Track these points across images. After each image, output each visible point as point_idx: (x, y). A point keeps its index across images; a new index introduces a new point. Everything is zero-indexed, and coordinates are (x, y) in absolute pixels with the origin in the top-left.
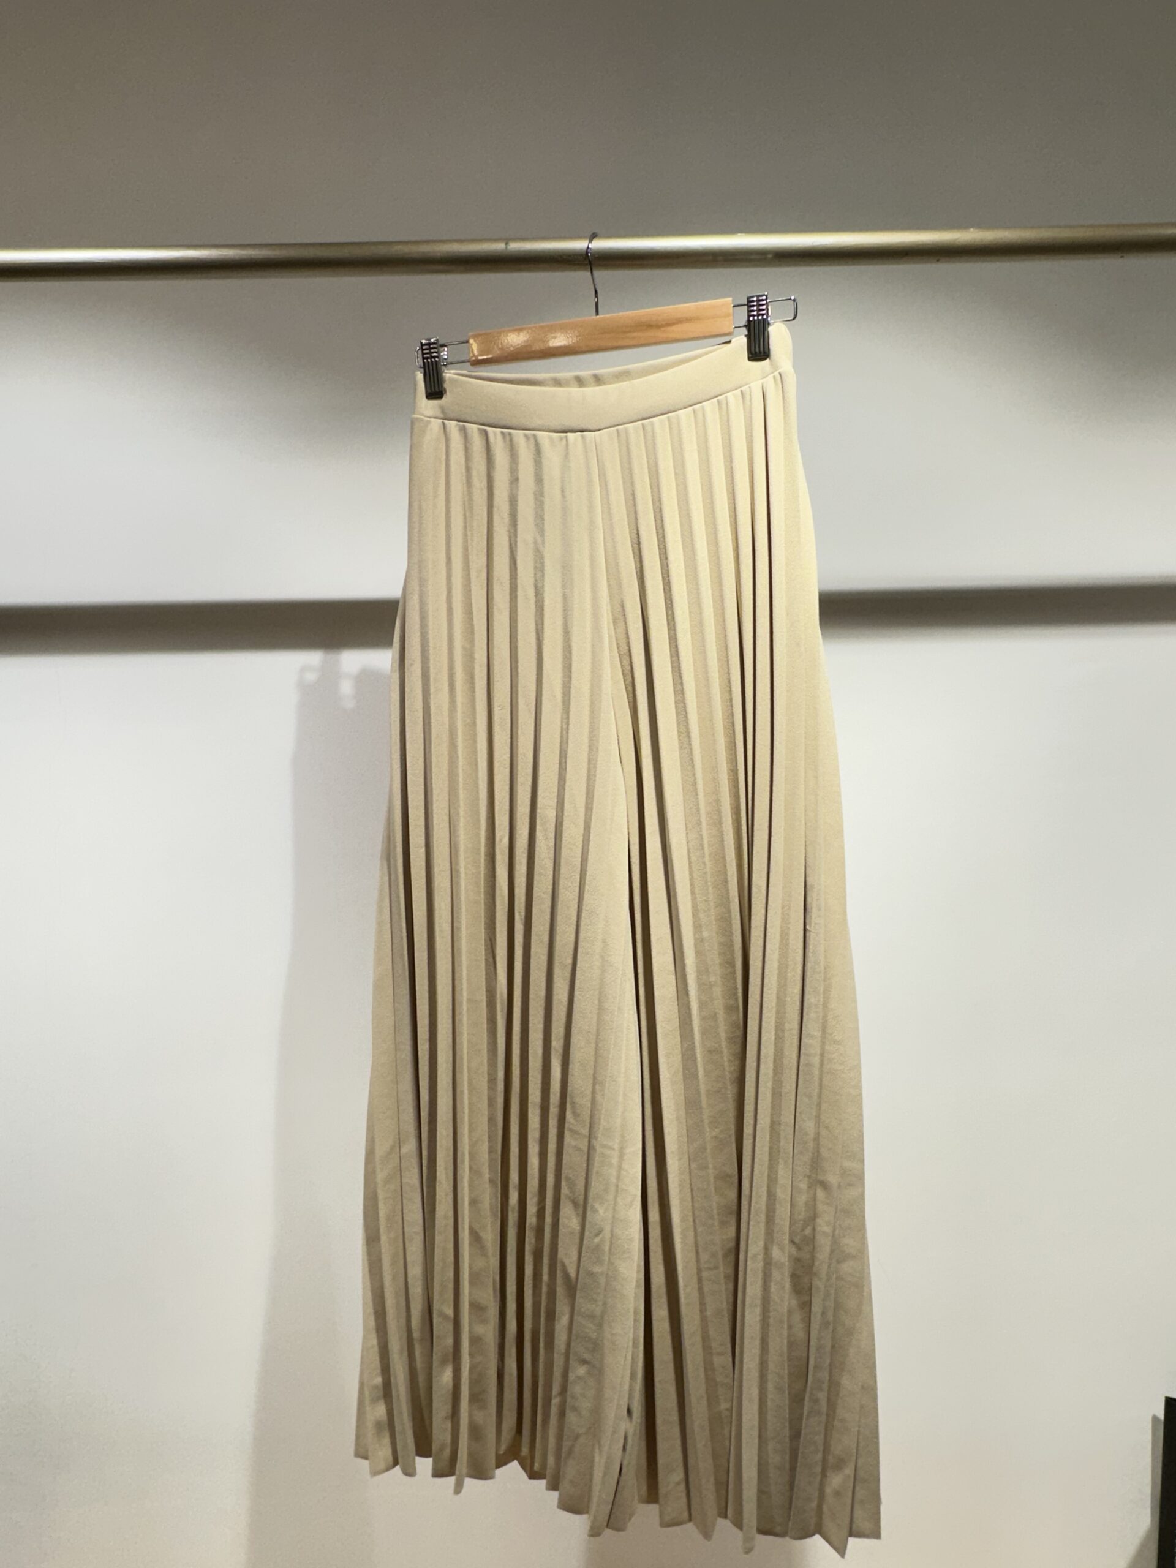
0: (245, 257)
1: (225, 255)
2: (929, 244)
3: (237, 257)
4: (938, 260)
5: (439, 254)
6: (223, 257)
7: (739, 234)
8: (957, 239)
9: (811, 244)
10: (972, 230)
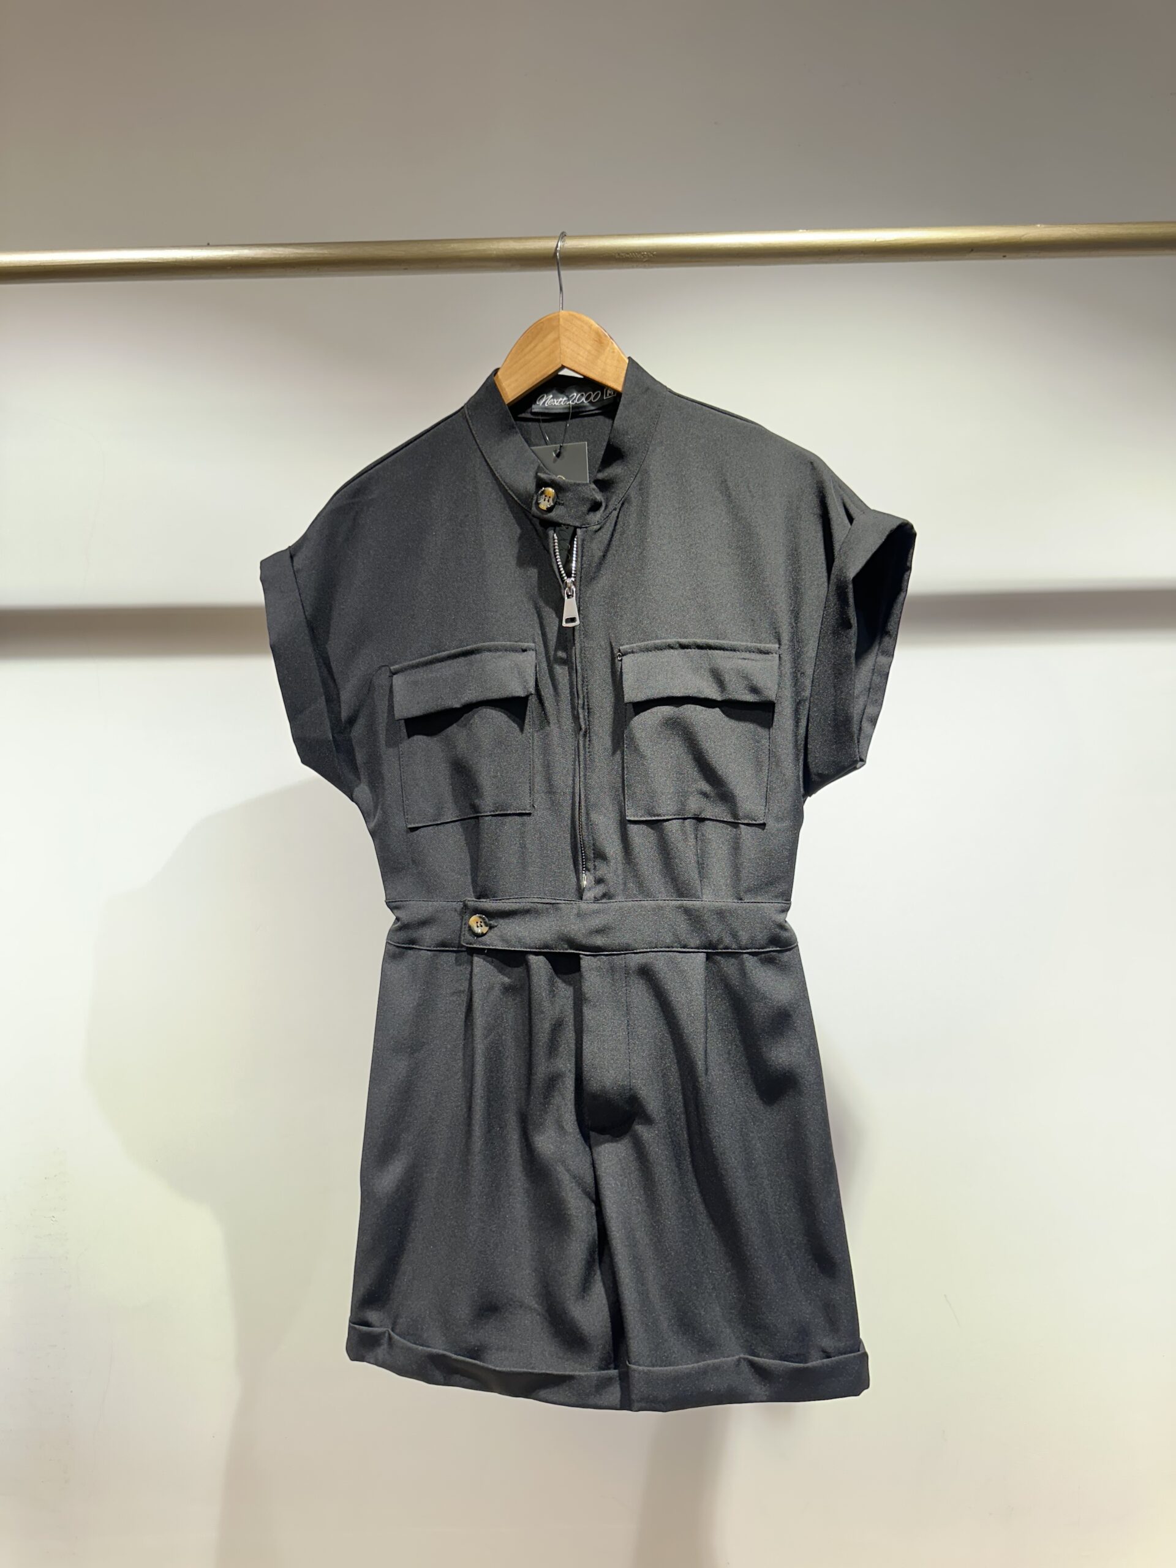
0: (299, 256)
1: (280, 254)
2: (993, 240)
3: (292, 256)
4: (1004, 256)
5: (495, 252)
6: (277, 256)
7: (801, 231)
8: (1023, 236)
9: (874, 240)
10: (1039, 226)
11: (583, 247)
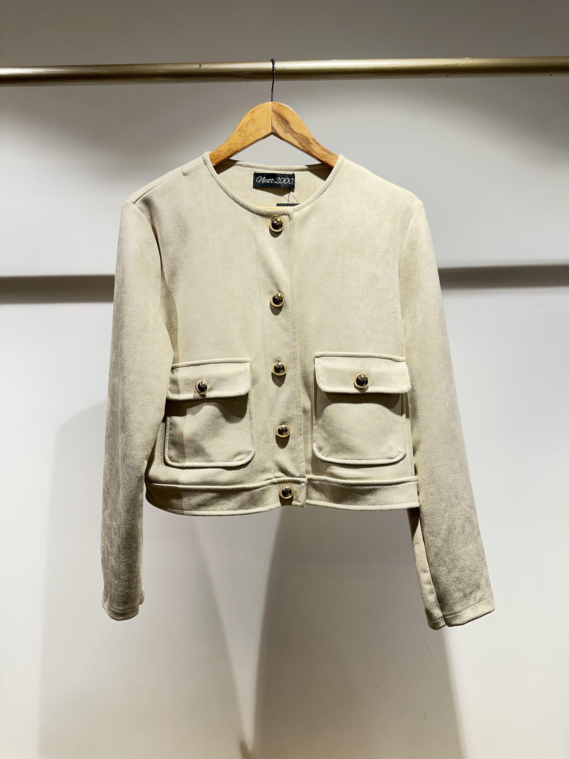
11: (211, 68)
